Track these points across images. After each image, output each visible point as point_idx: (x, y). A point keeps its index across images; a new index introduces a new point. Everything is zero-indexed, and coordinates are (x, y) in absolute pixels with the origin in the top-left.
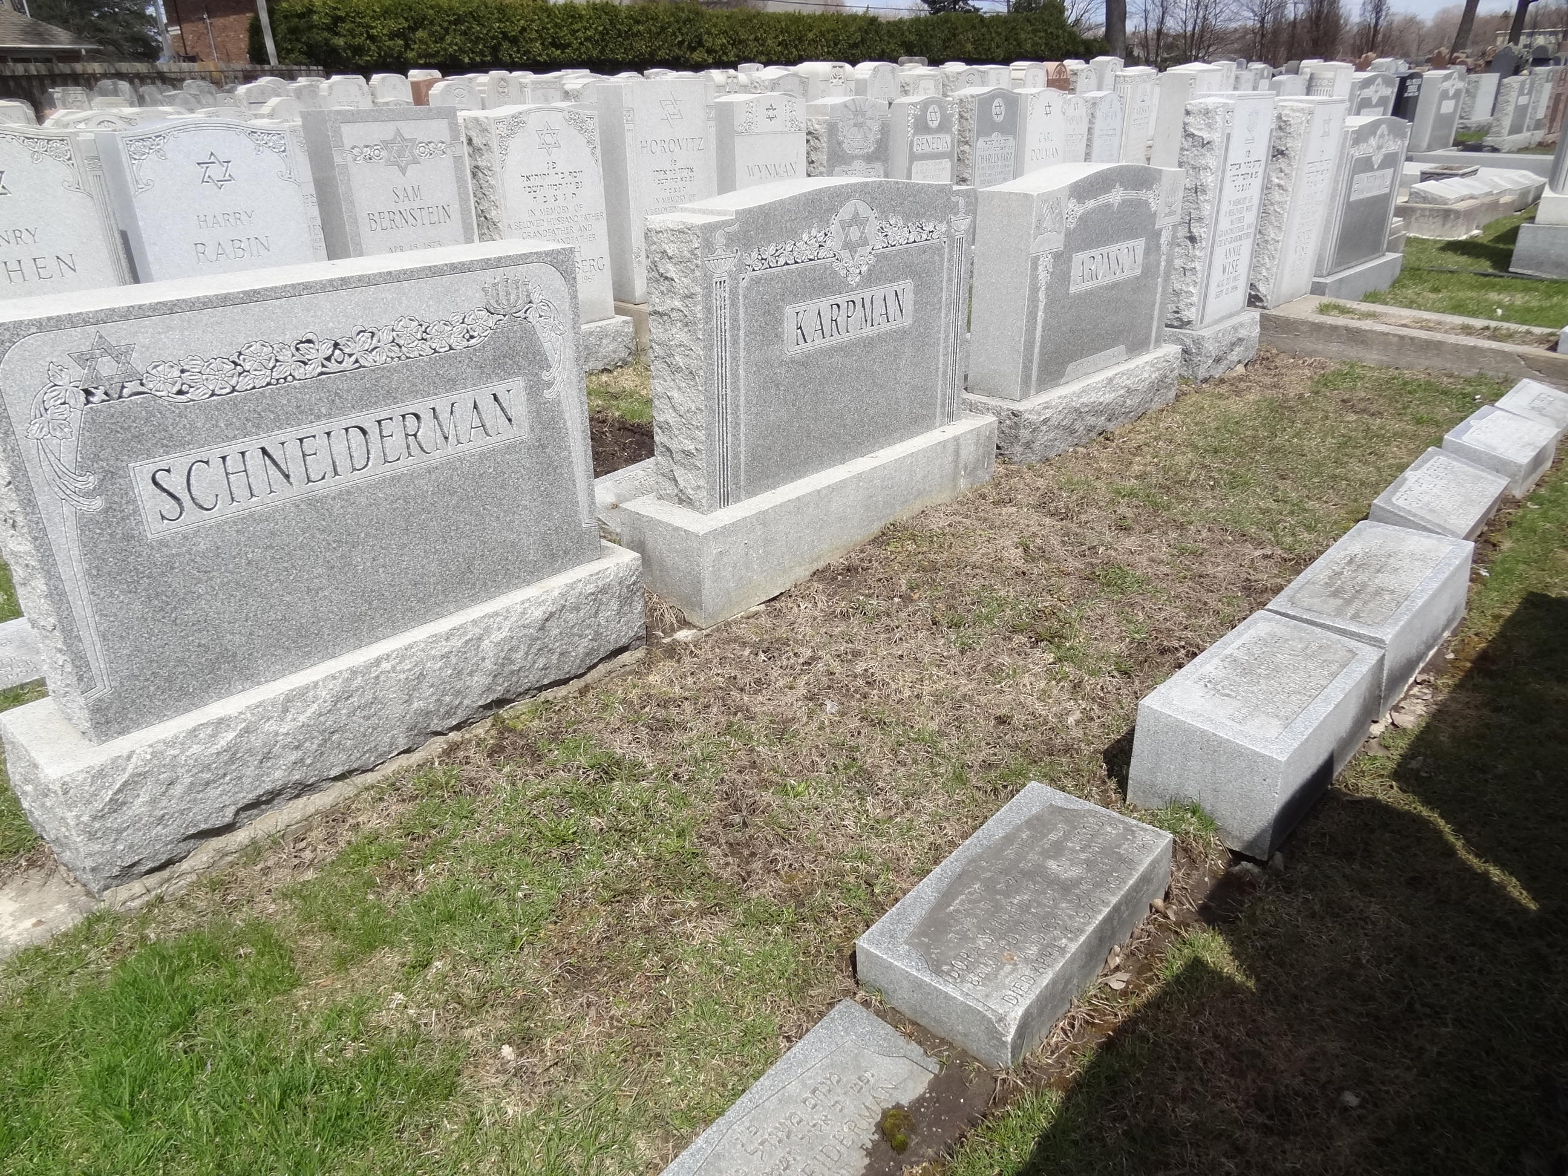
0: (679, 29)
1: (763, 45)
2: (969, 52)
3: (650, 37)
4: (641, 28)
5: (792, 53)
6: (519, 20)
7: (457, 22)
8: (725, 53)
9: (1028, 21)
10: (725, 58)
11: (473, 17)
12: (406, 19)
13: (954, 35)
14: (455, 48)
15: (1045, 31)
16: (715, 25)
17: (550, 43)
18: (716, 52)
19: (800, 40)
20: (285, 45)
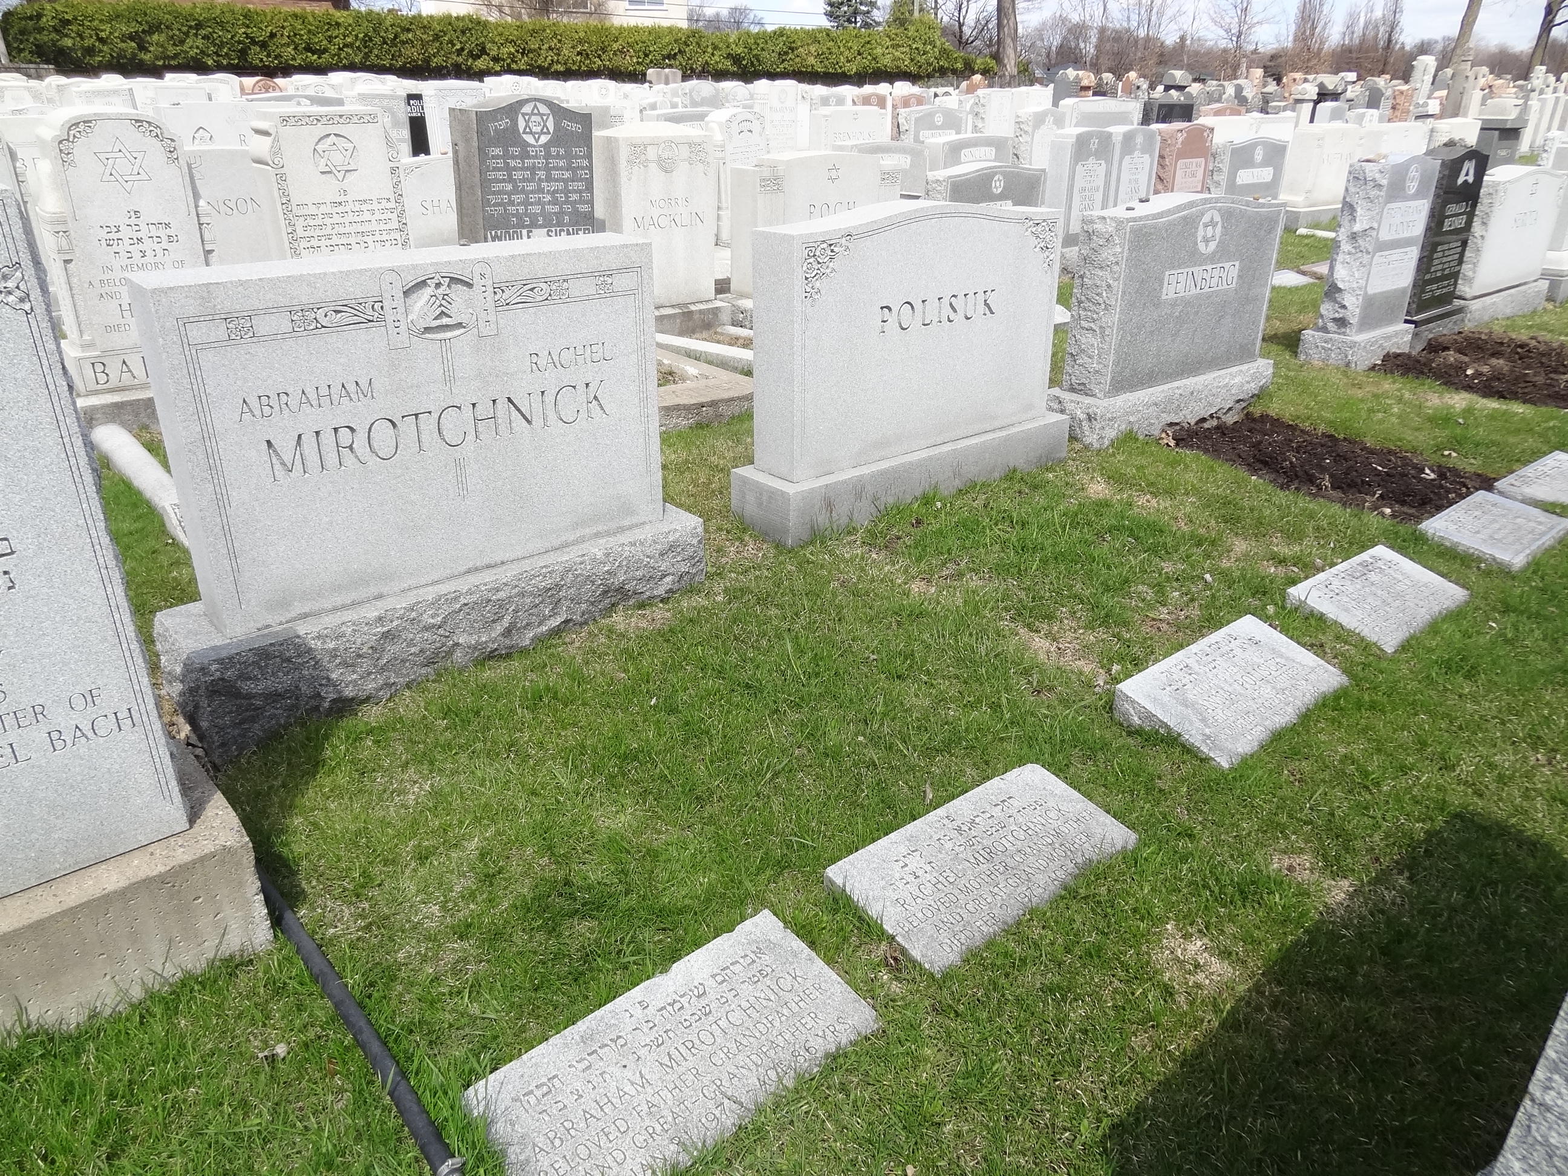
6: (266, 27)
8: (515, 62)
9: (888, 36)
11: (217, 23)
13: (793, 49)
15: (910, 46)
20: (15, 45)
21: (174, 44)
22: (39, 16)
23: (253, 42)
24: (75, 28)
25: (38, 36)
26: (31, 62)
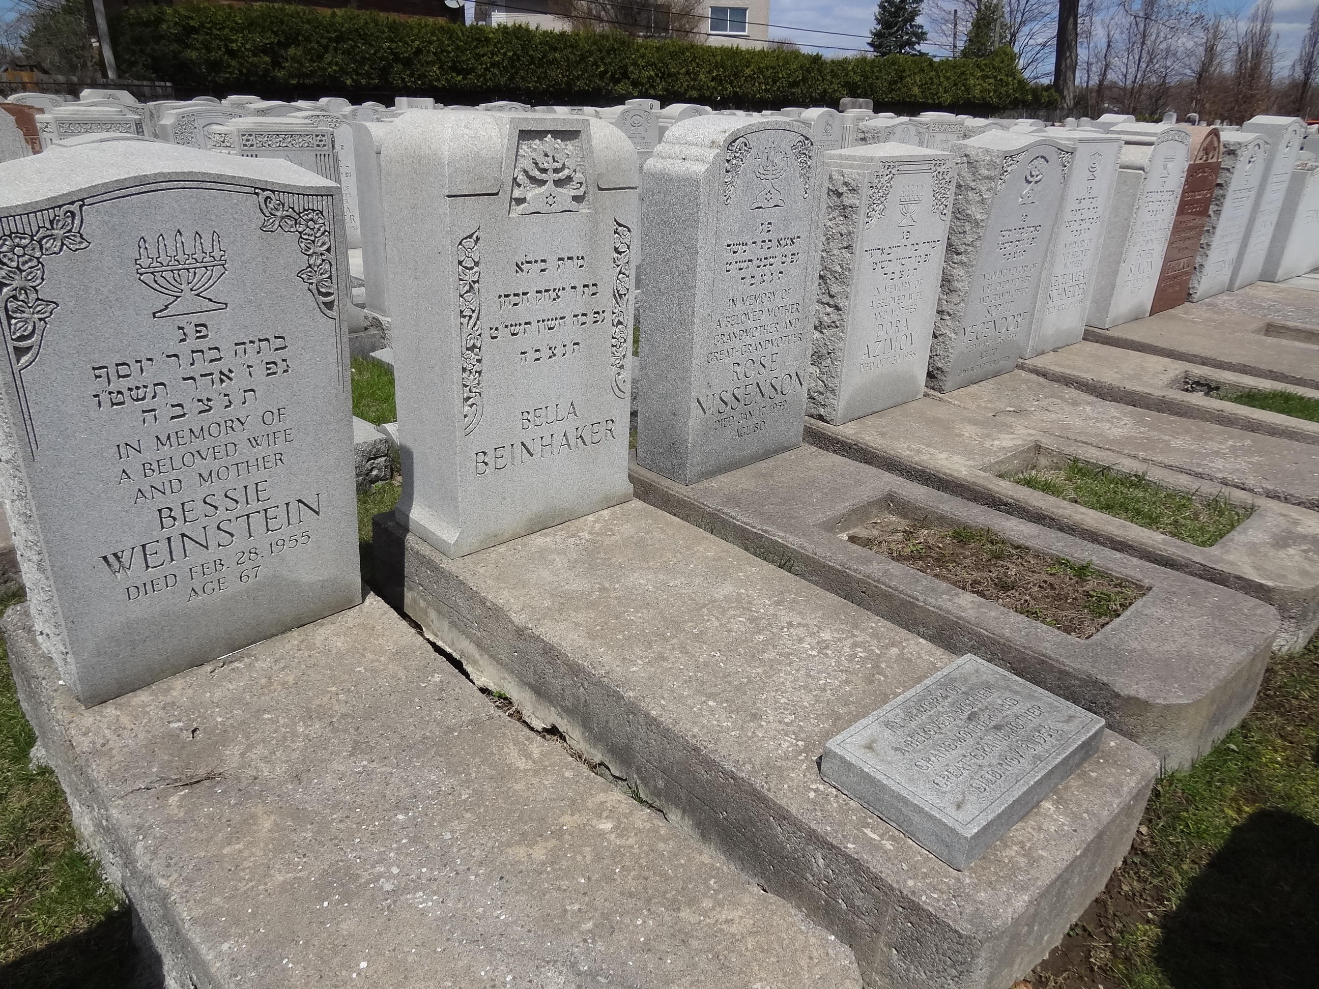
8: (654, 87)
13: (902, 78)
14: (334, 68)
15: (995, 77)
16: (643, 56)
17: (450, 67)
18: (642, 85)
19: (736, 75)
20: (127, 57)
21: (312, 60)
22: (159, 20)
23: (397, 58)
24: (201, 38)
25: (156, 47)
26: (145, 79)
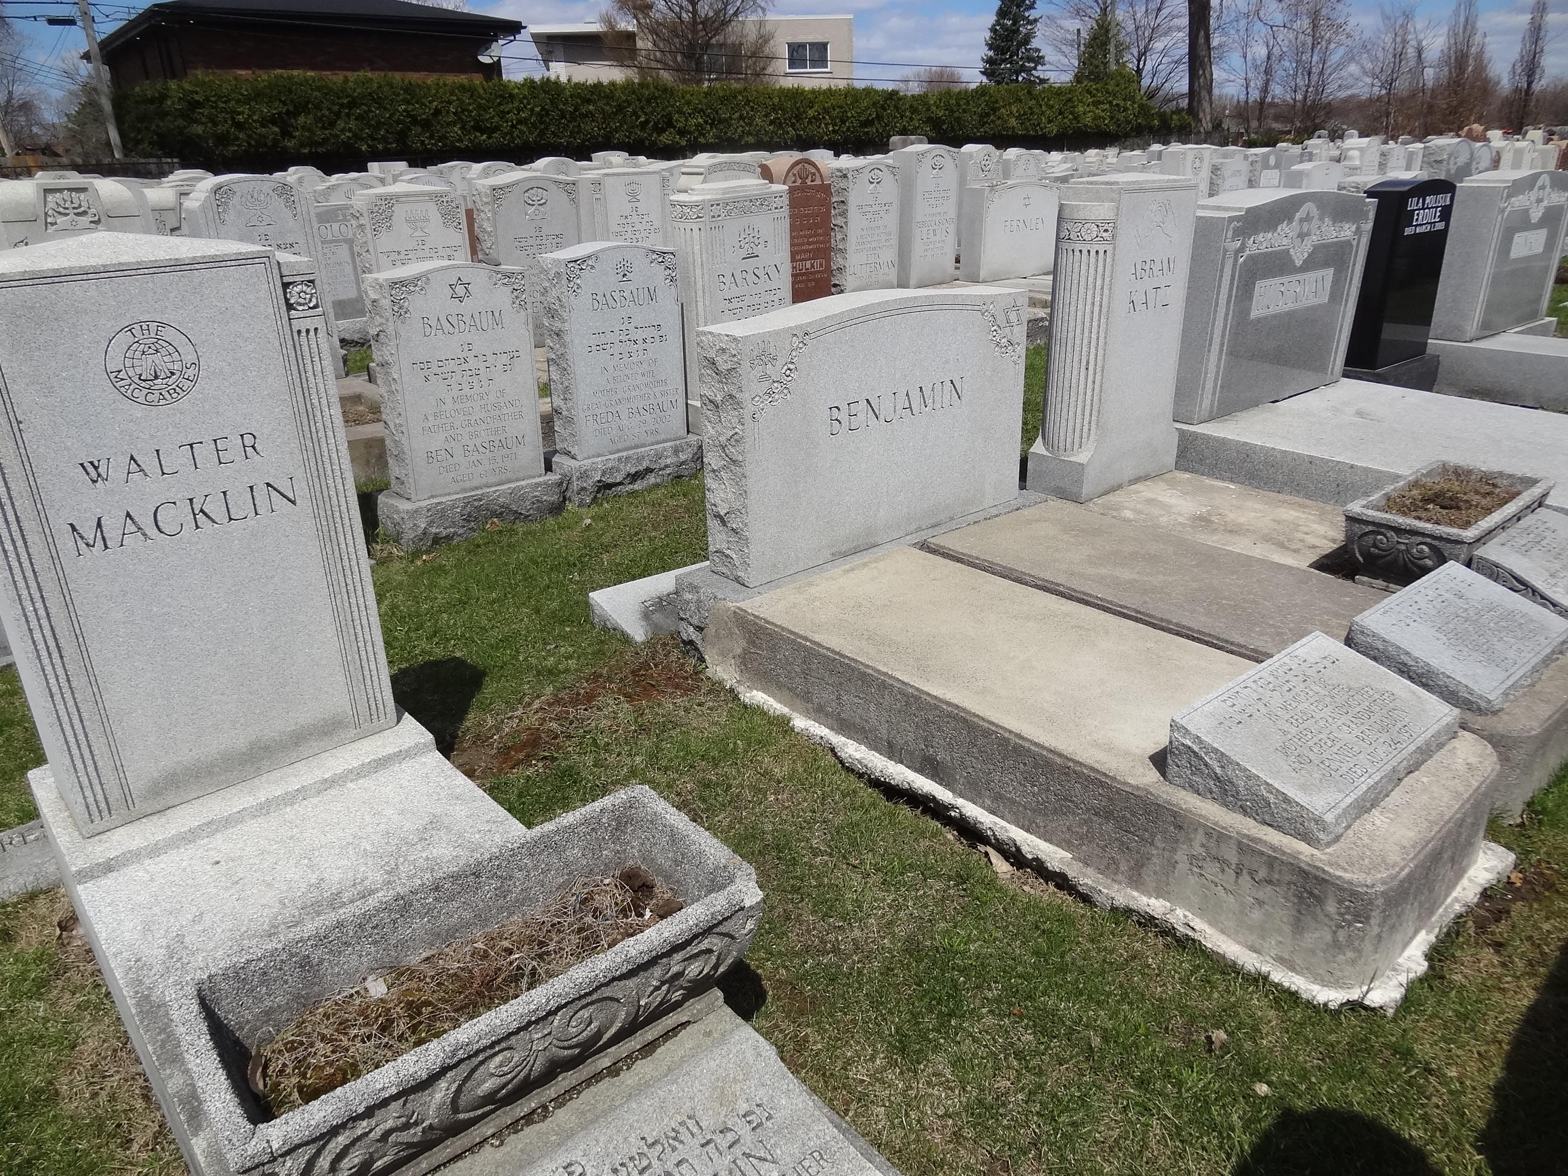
0: (642, 108)
1: (750, 124)
2: (1013, 128)
3: (604, 118)
4: (591, 107)
5: (788, 133)
6: (430, 102)
7: (353, 104)
8: (704, 135)
9: (1089, 92)
10: (702, 140)
11: (373, 99)
12: (284, 103)
13: (994, 110)
14: (348, 134)
15: (1110, 103)
16: (689, 103)
17: (472, 127)
18: (690, 133)
19: (798, 118)
20: (132, 135)
21: (324, 128)
22: (163, 97)
23: (415, 121)
24: (206, 112)
25: (161, 124)
26: (151, 156)
